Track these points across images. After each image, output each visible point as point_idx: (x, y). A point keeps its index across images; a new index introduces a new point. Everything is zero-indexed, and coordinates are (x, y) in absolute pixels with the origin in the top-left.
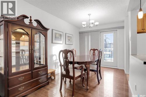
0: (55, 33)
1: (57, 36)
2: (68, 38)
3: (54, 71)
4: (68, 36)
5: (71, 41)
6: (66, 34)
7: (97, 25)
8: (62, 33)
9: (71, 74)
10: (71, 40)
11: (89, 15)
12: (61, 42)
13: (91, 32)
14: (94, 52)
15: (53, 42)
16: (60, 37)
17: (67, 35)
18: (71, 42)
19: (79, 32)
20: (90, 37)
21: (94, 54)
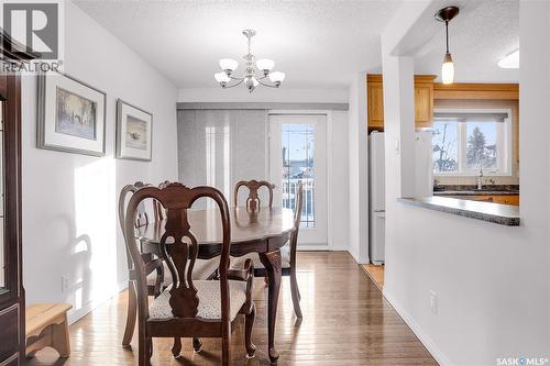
0: (59, 90)
1: (73, 107)
2: (128, 125)
3: (64, 314)
4: (129, 117)
5: (145, 142)
6: (118, 104)
7: (278, 84)
8: (98, 99)
9: (209, 308)
10: (141, 139)
11: (249, 34)
12: (96, 146)
13: (234, 108)
14: (254, 195)
15: (47, 142)
16: (86, 117)
17: (126, 111)
18: (145, 148)
19: (178, 104)
20: (227, 129)
21: (253, 205)
